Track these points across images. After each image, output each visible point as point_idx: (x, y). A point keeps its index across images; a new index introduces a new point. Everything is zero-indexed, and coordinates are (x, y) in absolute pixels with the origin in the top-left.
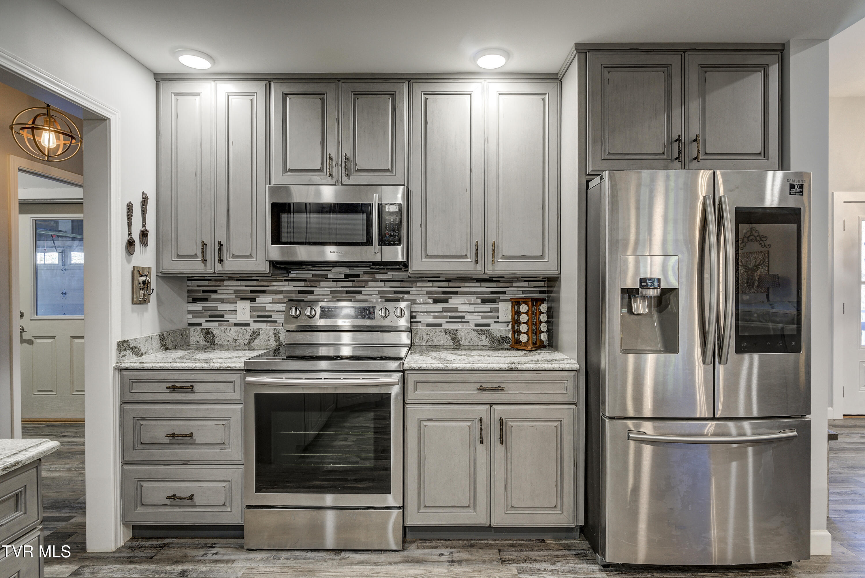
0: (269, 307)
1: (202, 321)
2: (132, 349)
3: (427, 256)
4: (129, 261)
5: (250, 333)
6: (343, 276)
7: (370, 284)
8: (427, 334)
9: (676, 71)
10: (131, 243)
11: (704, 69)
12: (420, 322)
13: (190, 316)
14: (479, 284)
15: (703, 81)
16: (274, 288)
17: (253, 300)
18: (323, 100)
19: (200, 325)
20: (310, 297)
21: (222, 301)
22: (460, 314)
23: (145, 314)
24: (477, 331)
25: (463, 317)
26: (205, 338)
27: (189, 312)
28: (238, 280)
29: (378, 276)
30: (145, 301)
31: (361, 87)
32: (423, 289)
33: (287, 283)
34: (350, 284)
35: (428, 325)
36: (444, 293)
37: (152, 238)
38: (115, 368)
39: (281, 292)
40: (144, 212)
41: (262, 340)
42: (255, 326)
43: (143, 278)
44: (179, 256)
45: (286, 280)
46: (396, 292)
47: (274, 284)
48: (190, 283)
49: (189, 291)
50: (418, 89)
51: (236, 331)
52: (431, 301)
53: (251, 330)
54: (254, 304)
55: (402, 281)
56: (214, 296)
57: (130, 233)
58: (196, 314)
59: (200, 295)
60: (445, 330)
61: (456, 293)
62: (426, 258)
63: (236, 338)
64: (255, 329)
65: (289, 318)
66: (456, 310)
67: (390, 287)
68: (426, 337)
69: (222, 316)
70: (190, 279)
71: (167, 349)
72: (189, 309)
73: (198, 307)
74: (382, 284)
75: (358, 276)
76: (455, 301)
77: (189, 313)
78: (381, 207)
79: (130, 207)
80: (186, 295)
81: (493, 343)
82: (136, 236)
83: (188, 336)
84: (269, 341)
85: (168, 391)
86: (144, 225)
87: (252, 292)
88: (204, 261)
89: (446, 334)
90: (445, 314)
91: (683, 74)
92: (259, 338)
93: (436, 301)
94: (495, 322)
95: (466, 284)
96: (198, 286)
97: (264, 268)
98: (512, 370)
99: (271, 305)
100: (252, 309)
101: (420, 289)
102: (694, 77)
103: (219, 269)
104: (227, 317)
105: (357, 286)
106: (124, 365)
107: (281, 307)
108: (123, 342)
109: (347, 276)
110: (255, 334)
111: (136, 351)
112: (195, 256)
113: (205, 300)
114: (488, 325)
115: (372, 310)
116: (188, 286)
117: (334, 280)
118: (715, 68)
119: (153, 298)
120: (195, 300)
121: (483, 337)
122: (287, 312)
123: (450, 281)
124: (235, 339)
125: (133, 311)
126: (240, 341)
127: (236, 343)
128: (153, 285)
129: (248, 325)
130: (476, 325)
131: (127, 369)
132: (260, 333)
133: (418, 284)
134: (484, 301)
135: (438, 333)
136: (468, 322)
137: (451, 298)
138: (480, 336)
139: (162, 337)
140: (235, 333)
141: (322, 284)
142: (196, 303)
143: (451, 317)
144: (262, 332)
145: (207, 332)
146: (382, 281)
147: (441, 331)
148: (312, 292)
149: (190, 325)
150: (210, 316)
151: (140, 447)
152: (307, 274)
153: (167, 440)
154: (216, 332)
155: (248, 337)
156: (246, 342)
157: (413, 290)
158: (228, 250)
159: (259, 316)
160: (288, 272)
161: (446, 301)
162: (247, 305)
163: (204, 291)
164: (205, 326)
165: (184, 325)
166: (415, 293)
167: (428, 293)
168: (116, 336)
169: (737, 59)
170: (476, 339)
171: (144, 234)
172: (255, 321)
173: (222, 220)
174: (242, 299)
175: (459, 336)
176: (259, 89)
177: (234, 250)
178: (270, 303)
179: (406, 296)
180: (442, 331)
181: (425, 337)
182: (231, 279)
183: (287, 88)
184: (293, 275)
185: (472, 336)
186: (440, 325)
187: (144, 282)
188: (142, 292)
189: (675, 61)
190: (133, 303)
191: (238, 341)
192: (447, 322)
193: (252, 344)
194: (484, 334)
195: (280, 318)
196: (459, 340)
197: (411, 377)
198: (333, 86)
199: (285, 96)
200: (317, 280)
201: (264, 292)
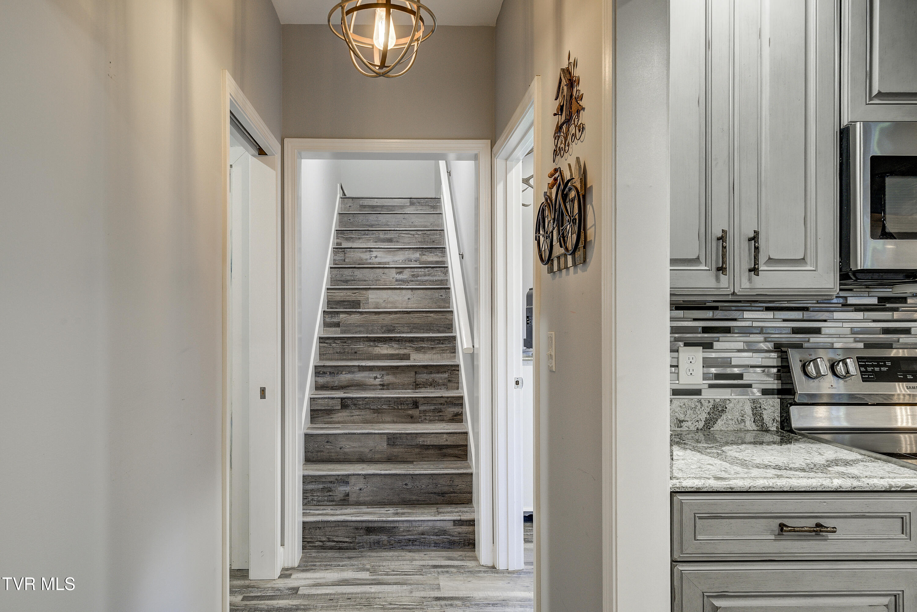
0: (738, 359)
5: (707, 407)
6: (875, 301)
16: (748, 324)
17: (708, 346)
20: (814, 340)
33: (770, 313)
39: (757, 331)
41: (730, 422)
42: (713, 395)
47: (747, 315)
51: (682, 404)
53: (709, 402)
54: (710, 354)
63: (682, 417)
64: (718, 400)
84: (743, 424)
87: (706, 330)
92: (724, 417)
99: (742, 355)
100: (707, 363)
109: (882, 300)
110: (717, 411)
117: (859, 309)
124: (679, 420)
126: (689, 423)
127: (681, 427)
129: (698, 392)
132: (726, 408)
140: (679, 408)
141: (836, 315)
144: (729, 406)
148: (817, 331)
155: (704, 416)
156: (701, 425)
159: (718, 376)
162: (698, 354)
172: (711, 386)
174: (686, 345)
178: (739, 351)
191: (683, 424)
193: (712, 429)
201: (727, 330)
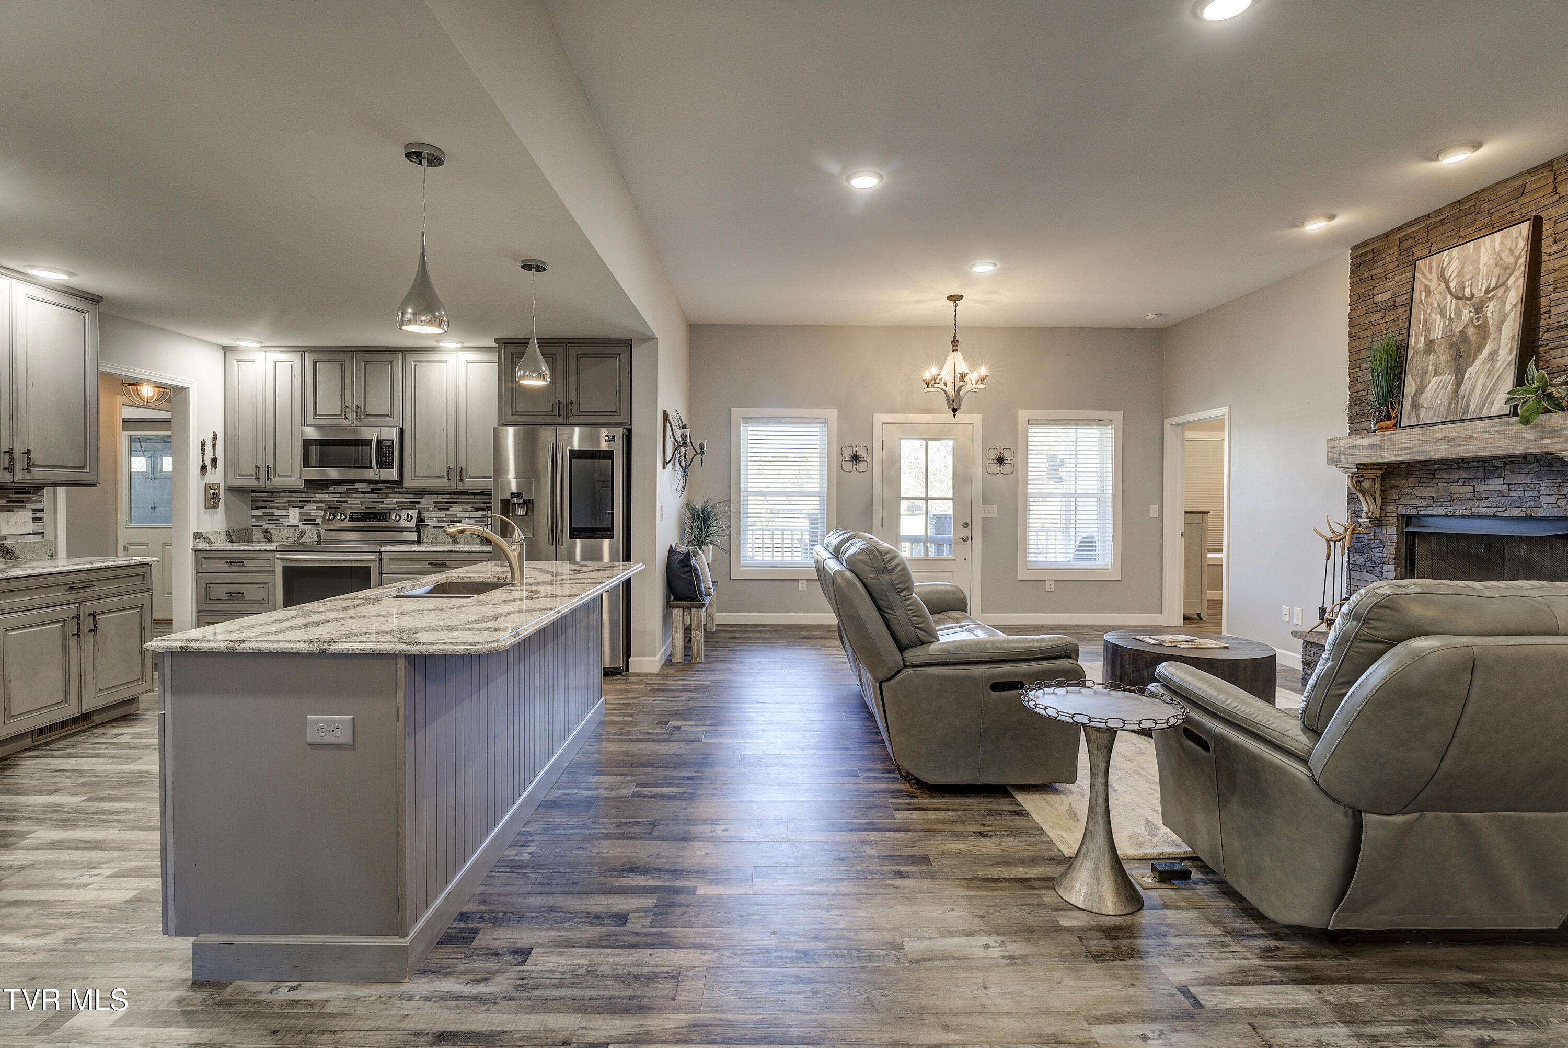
0: (314, 513)
1: (262, 523)
2: (205, 538)
3: (416, 476)
4: (202, 480)
5: (298, 532)
6: (370, 490)
7: (390, 497)
8: (432, 534)
9: (560, 357)
10: (204, 468)
11: (578, 356)
12: (428, 525)
13: (254, 520)
14: (469, 497)
15: (577, 364)
16: (316, 499)
17: (301, 508)
18: (342, 365)
19: (261, 526)
20: (345, 505)
21: (278, 508)
23: (215, 516)
25: (461, 522)
26: (265, 536)
27: (253, 517)
28: (290, 492)
29: (396, 490)
30: (215, 507)
31: (369, 356)
32: (429, 500)
33: (326, 495)
34: (376, 496)
35: (434, 527)
36: (447, 503)
37: (220, 463)
38: (192, 550)
39: (321, 501)
40: (214, 446)
41: (308, 538)
42: (302, 527)
43: (213, 491)
44: (240, 475)
45: (325, 493)
46: (410, 502)
47: (315, 495)
48: (253, 494)
49: (253, 501)
50: (410, 358)
51: (289, 531)
52: (436, 509)
53: (299, 530)
54: (302, 511)
56: (271, 504)
57: (203, 461)
58: (258, 518)
59: (262, 504)
61: (455, 503)
63: (289, 536)
64: (303, 529)
65: (325, 521)
66: (455, 516)
67: (405, 498)
68: (431, 536)
69: (278, 520)
70: (253, 491)
71: (233, 542)
72: (252, 514)
73: (259, 513)
74: (400, 496)
75: (381, 490)
76: (456, 510)
78: (379, 442)
79: (203, 443)
80: (250, 503)
82: (208, 462)
83: (252, 534)
85: (227, 564)
86: (214, 454)
87: (301, 501)
88: (257, 479)
90: (447, 519)
91: (565, 358)
92: (306, 536)
93: (440, 509)
95: (463, 496)
96: (259, 497)
97: (300, 484)
98: (450, 552)
100: (300, 514)
101: (426, 500)
102: (572, 362)
103: (268, 484)
104: (281, 520)
105: (382, 497)
106: (198, 548)
107: (321, 513)
108: (198, 533)
109: (372, 489)
110: (303, 533)
111: (207, 539)
112: (252, 475)
113: (265, 507)
116: (251, 497)
117: (363, 493)
118: (586, 355)
119: (221, 503)
120: (257, 508)
122: (324, 517)
123: (449, 494)
124: (287, 537)
125: (205, 513)
126: (292, 538)
127: (288, 540)
128: (222, 496)
129: (298, 526)
131: (200, 550)
133: (427, 496)
134: (477, 509)
135: (441, 533)
137: (451, 507)
139: (228, 533)
140: (287, 533)
141: (353, 496)
143: (451, 521)
144: (307, 532)
145: (266, 531)
148: (346, 502)
149: (253, 526)
150: (269, 520)
151: (209, 602)
152: (343, 488)
153: (226, 597)
154: (272, 531)
155: (297, 536)
156: (296, 539)
157: (423, 501)
158: (275, 471)
159: (305, 520)
160: (328, 486)
161: (449, 509)
162: (297, 511)
163: (264, 501)
164: (265, 527)
165: (248, 526)
166: (425, 503)
167: (434, 503)
168: (193, 529)
169: (600, 349)
171: (214, 461)
172: (302, 524)
173: (271, 450)
174: (293, 507)
176: (296, 358)
177: (279, 472)
178: (314, 510)
179: (418, 506)
182: (284, 492)
183: (316, 357)
184: (331, 489)
186: (443, 527)
187: (213, 494)
188: (212, 500)
189: (559, 350)
190: (206, 507)
193: (301, 541)
195: (319, 521)
197: (385, 556)
198: (350, 355)
199: (316, 362)
200: (348, 493)
201: (309, 501)
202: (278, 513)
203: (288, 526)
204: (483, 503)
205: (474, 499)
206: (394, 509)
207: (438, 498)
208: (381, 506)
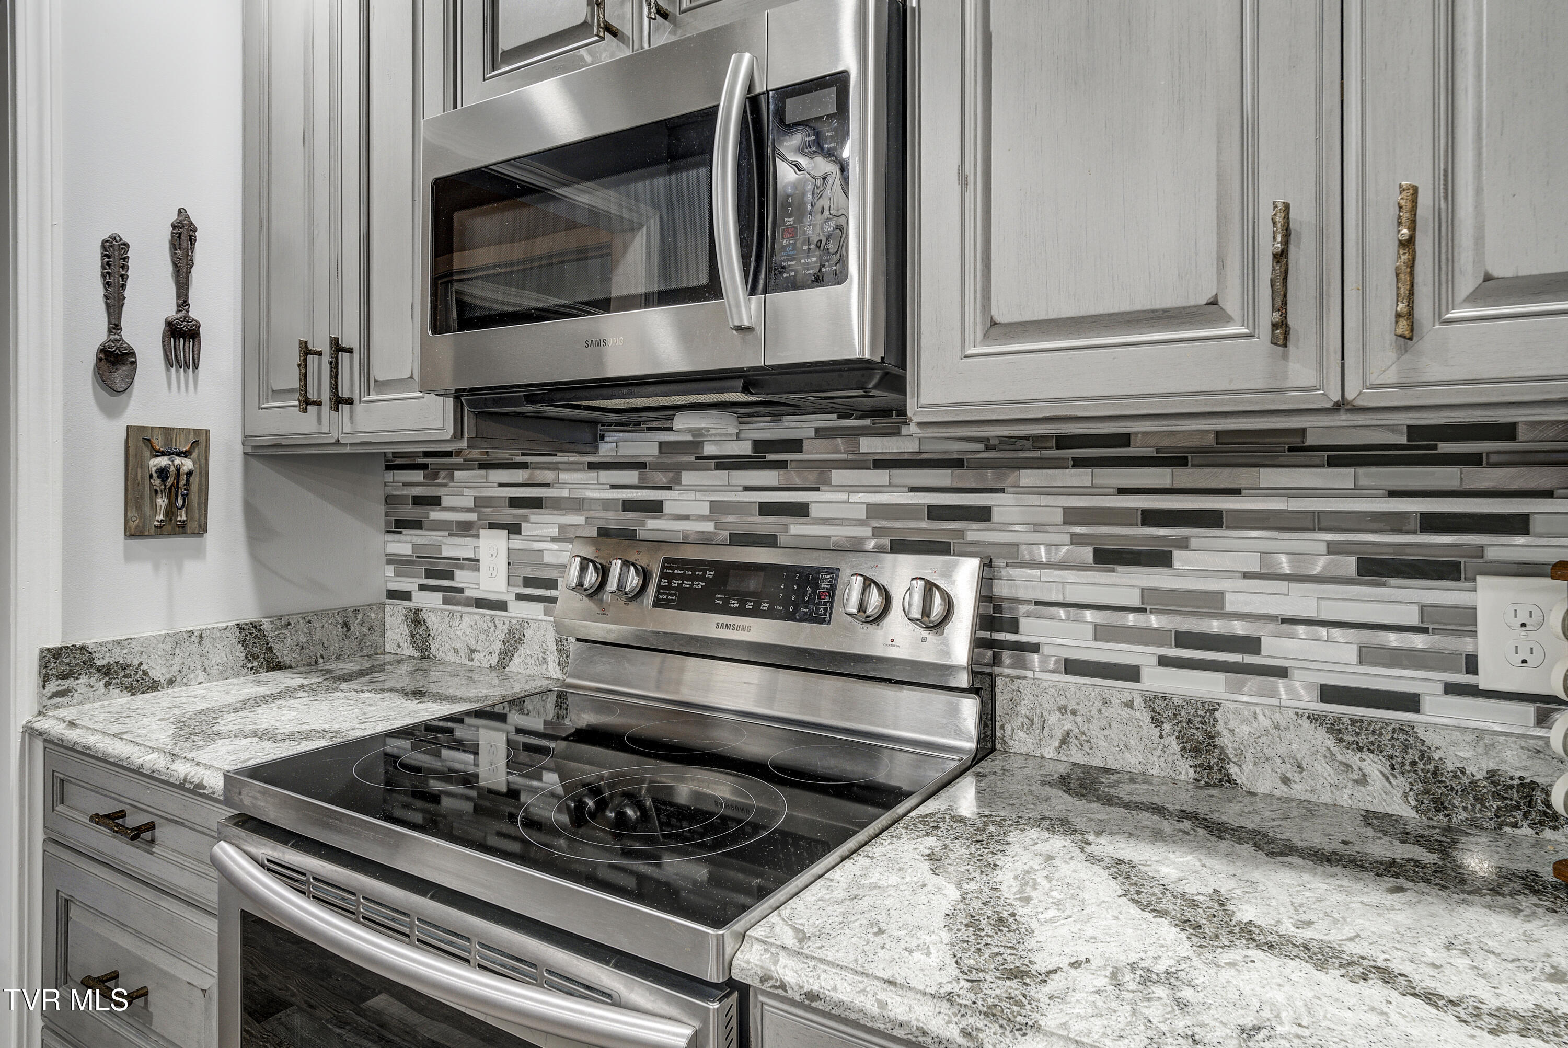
0: (548, 554)
1: (412, 585)
2: (106, 671)
3: (992, 328)
4: (110, 412)
5: (503, 632)
6: (747, 448)
7: (838, 476)
8: (1062, 709)
10: (117, 358)
12: (1035, 648)
13: (390, 571)
14: (1343, 477)
16: (565, 493)
17: (514, 529)
19: (408, 596)
20: (652, 524)
21: (451, 529)
22: (1239, 628)
24: (1335, 729)
25: (1251, 645)
26: (412, 636)
27: (392, 560)
29: (870, 446)
32: (1047, 500)
33: (593, 474)
34: (769, 477)
35: (1072, 667)
36: (1150, 518)
37: (219, 347)
38: (26, 730)
39: (578, 505)
41: (529, 660)
43: (163, 461)
44: (274, 394)
45: (592, 466)
46: (935, 513)
47: (564, 476)
48: (389, 476)
49: (390, 500)
51: (473, 623)
52: (1087, 553)
53: (504, 623)
54: (517, 543)
55: (957, 464)
56: (435, 515)
57: (114, 328)
58: (401, 566)
59: (409, 511)
60: (1151, 701)
61: (1213, 520)
62: (987, 337)
63: (474, 644)
64: (514, 621)
66: (1210, 604)
67: (913, 490)
68: (1058, 724)
69: (450, 575)
71: (275, 666)
72: (389, 551)
73: (402, 545)
74: (881, 476)
75: (795, 445)
76: (1205, 563)
77: (389, 562)
78: (764, 111)
79: (114, 251)
80: (382, 509)
81: (1440, 806)
82: (143, 337)
83: (376, 629)
84: (545, 666)
86: (182, 306)
87: (515, 502)
88: (307, 404)
89: (1156, 721)
90: (1154, 621)
92: (521, 650)
93: (1109, 557)
94: (1451, 689)
96: (406, 485)
97: (440, 421)
99: (554, 546)
100: (512, 558)
101: (1034, 500)
104: (462, 578)
105: (798, 482)
108: (64, 651)
109: (761, 446)
110: (515, 639)
113: (418, 525)
114: (1411, 702)
115: (824, 584)
116: (385, 484)
117: (726, 463)
120: (400, 526)
121: (1373, 766)
123: (1181, 462)
124: (470, 649)
125: (129, 557)
126: (482, 655)
127: (472, 660)
128: (222, 482)
129: (501, 606)
130: (1329, 694)
132: (524, 636)
133: (1027, 478)
134: (1376, 569)
135: (1116, 711)
136: (1282, 672)
137: (1184, 544)
138: (1353, 758)
139: (253, 634)
140: (470, 630)
141: (688, 477)
142: (400, 532)
143: (1183, 639)
144: (529, 633)
145: (418, 619)
146: (879, 464)
147: (1130, 705)
148: (657, 507)
149: (393, 594)
150: (428, 574)
152: (647, 444)
154: (433, 621)
155: (498, 646)
156: (494, 659)
157: (1002, 504)
158: (365, 366)
159: (526, 582)
161: (1161, 560)
162: (501, 543)
163: (416, 501)
164: (416, 600)
165: (372, 595)
166: (1013, 515)
167: (1072, 516)
168: (42, 634)
170: (1324, 769)
171: (182, 333)
172: (520, 597)
174: (491, 526)
175: (1225, 740)
177: (377, 369)
178: (554, 540)
179: (975, 532)
180: (1138, 702)
181: (1054, 718)
184: (606, 450)
185: (1300, 749)
186: (1131, 673)
190: (133, 533)
191: (476, 656)
192: (1164, 662)
193: (507, 669)
194: (1374, 748)
196: (1224, 759)
200: (672, 464)
201: (536, 503)
202: (455, 548)
203: (480, 603)
204: (1431, 523)
205: (1357, 491)
206: (854, 548)
207: (1093, 489)
208: (798, 528)
